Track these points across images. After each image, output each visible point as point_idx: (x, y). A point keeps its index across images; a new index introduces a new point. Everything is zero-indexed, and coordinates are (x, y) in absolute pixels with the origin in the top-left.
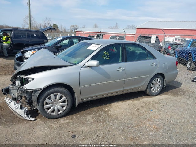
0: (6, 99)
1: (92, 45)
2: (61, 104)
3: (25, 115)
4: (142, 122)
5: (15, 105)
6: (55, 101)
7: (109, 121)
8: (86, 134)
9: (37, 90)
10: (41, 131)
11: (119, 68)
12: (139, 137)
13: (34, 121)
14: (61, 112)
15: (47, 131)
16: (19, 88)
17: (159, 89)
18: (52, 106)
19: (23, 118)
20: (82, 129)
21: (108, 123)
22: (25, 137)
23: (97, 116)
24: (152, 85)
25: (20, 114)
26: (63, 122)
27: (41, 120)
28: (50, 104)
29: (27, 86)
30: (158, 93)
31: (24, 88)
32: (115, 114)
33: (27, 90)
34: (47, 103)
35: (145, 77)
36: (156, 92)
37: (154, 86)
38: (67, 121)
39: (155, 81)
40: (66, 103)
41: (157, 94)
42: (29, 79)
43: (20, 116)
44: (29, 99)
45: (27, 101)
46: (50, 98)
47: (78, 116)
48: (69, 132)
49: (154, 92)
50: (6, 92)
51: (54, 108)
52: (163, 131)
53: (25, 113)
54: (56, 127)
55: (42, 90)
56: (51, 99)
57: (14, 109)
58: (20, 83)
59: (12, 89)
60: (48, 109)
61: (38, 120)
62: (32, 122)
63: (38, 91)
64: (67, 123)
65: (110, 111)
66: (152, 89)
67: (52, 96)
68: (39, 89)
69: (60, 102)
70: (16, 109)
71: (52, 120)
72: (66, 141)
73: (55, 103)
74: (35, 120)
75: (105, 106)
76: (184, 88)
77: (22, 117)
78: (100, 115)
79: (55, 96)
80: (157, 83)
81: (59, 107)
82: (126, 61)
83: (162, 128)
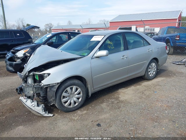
0: (21, 98)
1: (94, 36)
2: (77, 96)
3: (43, 112)
4: (153, 103)
5: (31, 103)
6: (71, 94)
7: (124, 107)
8: (109, 121)
9: (55, 84)
10: (64, 125)
11: (123, 56)
12: (158, 117)
13: (52, 116)
14: (77, 104)
15: (70, 124)
16: (34, 85)
17: (154, 73)
18: (69, 99)
19: (41, 116)
20: (103, 117)
21: (124, 109)
22: (51, 132)
23: (110, 104)
24: (149, 70)
25: (38, 112)
26: (81, 113)
27: (59, 114)
28: (67, 97)
29: (44, 82)
30: (154, 76)
31: (41, 84)
32: (126, 100)
33: (44, 86)
34: (64, 97)
35: (144, 63)
36: (153, 75)
37: (151, 70)
38: (85, 112)
39: (151, 65)
40: (81, 94)
41: (153, 78)
42: (45, 75)
43: (39, 113)
44: (43, 95)
45: (41, 98)
46: (66, 92)
47: (93, 105)
48: (92, 121)
49: (151, 75)
50: (21, 91)
51: (71, 101)
52: (174, 108)
53: (43, 110)
54: (77, 119)
55: (59, 84)
56: (68, 93)
57: (32, 107)
58: (32, 80)
59: (26, 88)
60: (66, 102)
61: (56, 115)
62: (51, 118)
63: (56, 86)
64: (86, 114)
65: (120, 98)
66: (149, 73)
67: (68, 89)
68: (56, 83)
69: (76, 95)
70: (33, 107)
71: (70, 113)
72: (94, 130)
73: (71, 96)
74: (54, 115)
75: (113, 93)
76: (172, 70)
77: (41, 114)
78: (113, 103)
79: (71, 89)
80: (153, 68)
81: (75, 99)
82: (128, 49)
83: (172, 106)
